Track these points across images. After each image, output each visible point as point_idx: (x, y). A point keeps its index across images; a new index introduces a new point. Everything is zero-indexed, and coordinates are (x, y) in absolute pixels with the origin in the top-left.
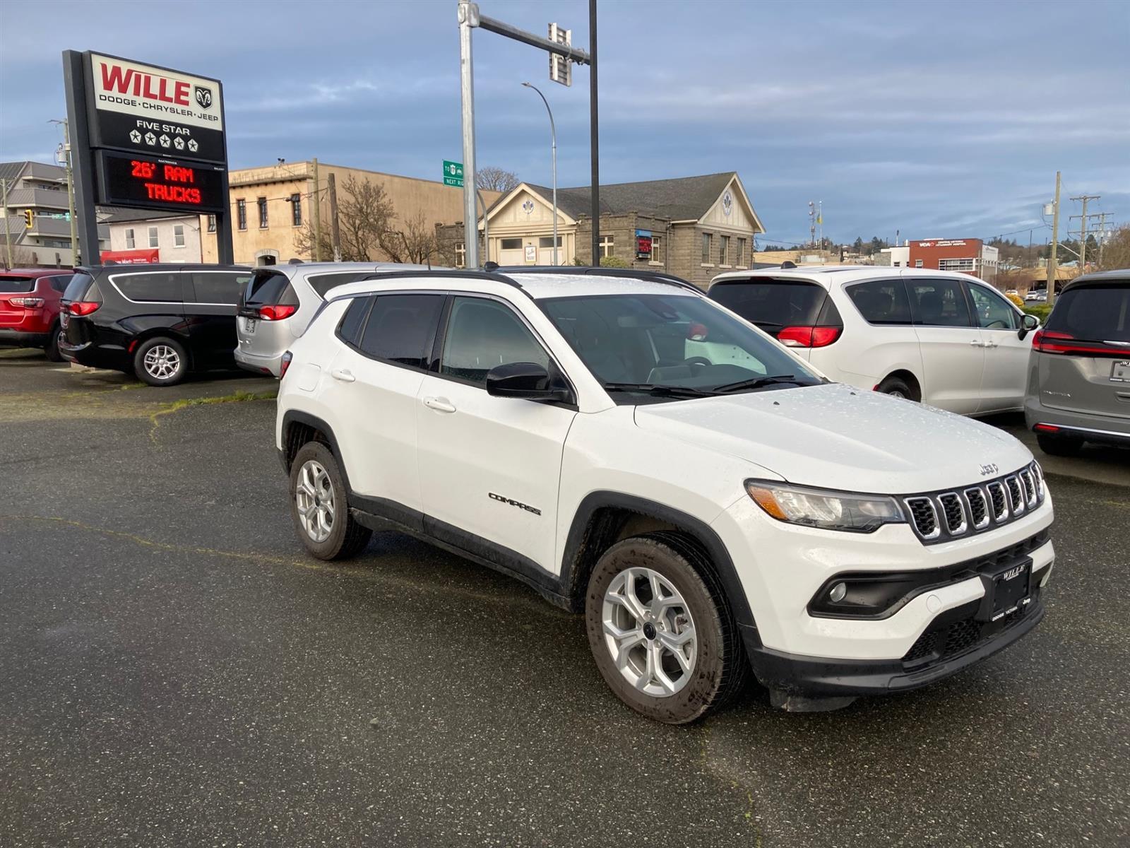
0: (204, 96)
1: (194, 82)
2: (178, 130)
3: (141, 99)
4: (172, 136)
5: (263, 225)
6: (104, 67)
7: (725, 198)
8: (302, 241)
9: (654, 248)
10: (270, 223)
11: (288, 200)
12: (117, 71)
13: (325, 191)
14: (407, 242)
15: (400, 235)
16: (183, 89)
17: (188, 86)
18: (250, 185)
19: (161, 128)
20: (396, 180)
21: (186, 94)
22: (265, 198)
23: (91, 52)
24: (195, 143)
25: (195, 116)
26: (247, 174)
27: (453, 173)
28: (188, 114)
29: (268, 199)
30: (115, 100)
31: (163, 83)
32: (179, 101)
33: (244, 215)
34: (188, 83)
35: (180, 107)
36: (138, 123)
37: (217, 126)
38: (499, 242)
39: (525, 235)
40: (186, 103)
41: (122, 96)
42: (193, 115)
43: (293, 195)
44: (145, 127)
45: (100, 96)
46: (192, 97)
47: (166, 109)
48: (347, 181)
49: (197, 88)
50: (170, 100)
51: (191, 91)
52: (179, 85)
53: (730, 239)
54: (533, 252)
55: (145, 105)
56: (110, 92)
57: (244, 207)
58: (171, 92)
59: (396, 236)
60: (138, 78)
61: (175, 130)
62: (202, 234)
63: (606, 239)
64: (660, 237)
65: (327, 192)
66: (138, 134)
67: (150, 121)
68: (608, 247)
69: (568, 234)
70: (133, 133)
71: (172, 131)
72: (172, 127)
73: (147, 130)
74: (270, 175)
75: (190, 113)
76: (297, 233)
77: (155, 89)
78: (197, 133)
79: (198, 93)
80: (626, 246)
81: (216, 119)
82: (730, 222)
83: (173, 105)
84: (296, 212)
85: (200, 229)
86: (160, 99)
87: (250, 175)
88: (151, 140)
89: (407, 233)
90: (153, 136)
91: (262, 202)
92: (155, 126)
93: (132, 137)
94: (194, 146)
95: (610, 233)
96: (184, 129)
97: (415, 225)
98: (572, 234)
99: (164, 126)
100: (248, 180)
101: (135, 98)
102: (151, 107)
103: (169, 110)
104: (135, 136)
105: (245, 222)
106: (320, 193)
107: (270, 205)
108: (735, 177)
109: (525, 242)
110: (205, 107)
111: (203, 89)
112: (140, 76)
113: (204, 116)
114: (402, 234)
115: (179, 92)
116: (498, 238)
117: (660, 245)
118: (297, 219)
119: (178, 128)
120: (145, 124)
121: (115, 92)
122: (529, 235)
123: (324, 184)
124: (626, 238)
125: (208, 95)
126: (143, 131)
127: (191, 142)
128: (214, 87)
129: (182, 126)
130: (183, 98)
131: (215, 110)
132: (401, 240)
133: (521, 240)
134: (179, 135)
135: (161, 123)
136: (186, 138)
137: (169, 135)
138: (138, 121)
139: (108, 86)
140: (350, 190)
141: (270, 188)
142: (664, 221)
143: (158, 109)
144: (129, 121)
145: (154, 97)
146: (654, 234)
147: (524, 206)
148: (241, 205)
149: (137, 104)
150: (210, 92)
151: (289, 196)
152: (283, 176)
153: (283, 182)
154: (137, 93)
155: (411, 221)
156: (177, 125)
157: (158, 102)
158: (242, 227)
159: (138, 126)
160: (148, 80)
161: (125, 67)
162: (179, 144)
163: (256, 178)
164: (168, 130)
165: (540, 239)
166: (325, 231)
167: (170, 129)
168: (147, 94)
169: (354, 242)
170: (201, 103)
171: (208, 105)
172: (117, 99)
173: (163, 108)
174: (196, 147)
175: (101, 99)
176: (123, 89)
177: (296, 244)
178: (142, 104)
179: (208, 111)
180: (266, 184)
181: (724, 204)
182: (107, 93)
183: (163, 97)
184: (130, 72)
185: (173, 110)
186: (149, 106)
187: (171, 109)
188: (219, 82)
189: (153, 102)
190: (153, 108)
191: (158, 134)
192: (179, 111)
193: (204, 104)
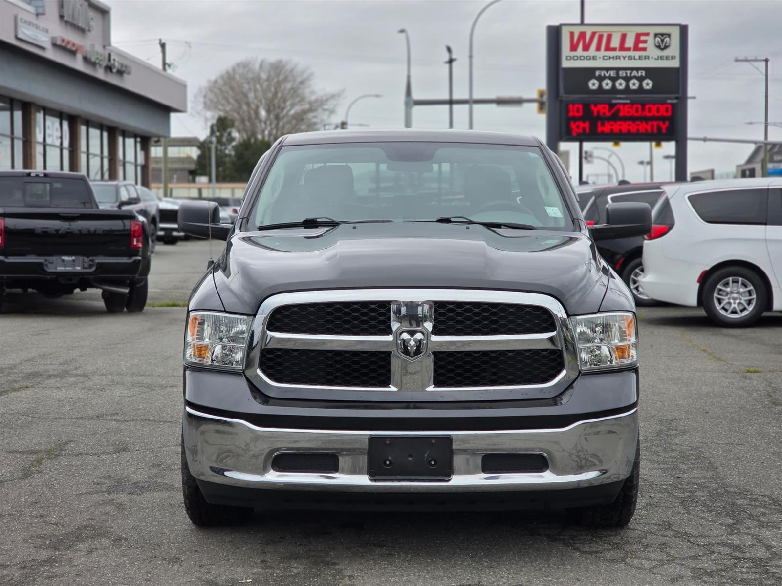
0: (662, 41)
1: (654, 30)
2: (635, 73)
3: (603, 53)
4: (627, 79)
6: (572, 34)
12: (582, 35)
16: (643, 38)
17: (647, 34)
19: (618, 74)
21: (645, 42)
23: (561, 25)
24: (649, 81)
25: (653, 59)
28: (645, 58)
30: (580, 58)
31: (624, 37)
32: (636, 48)
34: (648, 32)
35: (637, 54)
36: (597, 73)
37: (675, 64)
40: (644, 49)
41: (585, 54)
42: (650, 58)
44: (603, 75)
45: (567, 57)
46: (650, 44)
47: (624, 58)
49: (656, 35)
50: (629, 49)
51: (650, 39)
52: (638, 36)
55: (605, 58)
56: (574, 52)
58: (630, 42)
60: (601, 37)
61: (631, 74)
66: (596, 82)
67: (607, 69)
70: (592, 81)
71: (628, 75)
72: (628, 72)
73: (605, 78)
75: (647, 57)
77: (615, 43)
78: (651, 73)
79: (658, 39)
81: (673, 57)
83: (631, 53)
86: (619, 50)
88: (607, 85)
90: (609, 82)
92: (612, 73)
93: (591, 85)
94: (648, 84)
96: (639, 72)
99: (620, 72)
101: (596, 53)
102: (610, 58)
103: (626, 58)
104: (593, 84)
110: (662, 49)
111: (662, 35)
112: (603, 35)
113: (661, 58)
115: (638, 40)
119: (635, 71)
120: (603, 73)
121: (580, 52)
125: (667, 39)
126: (601, 79)
127: (645, 81)
128: (675, 31)
129: (638, 69)
130: (641, 45)
131: (674, 49)
134: (635, 77)
135: (618, 70)
136: (641, 79)
137: (623, 78)
139: (574, 48)
143: (616, 58)
144: (590, 73)
145: (614, 49)
149: (598, 58)
150: (669, 36)
154: (598, 49)
156: (632, 69)
157: (618, 53)
159: (597, 75)
160: (609, 37)
161: (589, 31)
162: (634, 85)
164: (624, 75)
167: (626, 73)
168: (608, 48)
170: (659, 47)
171: (666, 47)
173: (621, 57)
174: (650, 85)
175: (567, 59)
176: (586, 48)
178: (602, 58)
179: (666, 53)
182: (573, 54)
183: (622, 48)
184: (594, 34)
185: (630, 58)
186: (608, 58)
187: (628, 57)
188: (680, 25)
189: (612, 54)
190: (612, 59)
191: (614, 80)
192: (637, 57)
193: (662, 47)
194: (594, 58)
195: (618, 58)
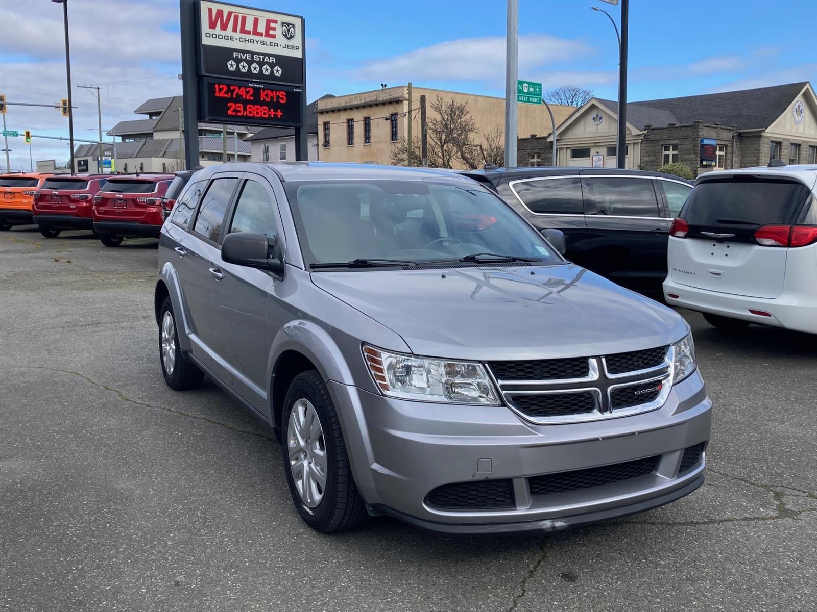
0: (288, 30)
1: (281, 19)
2: (266, 59)
3: (238, 35)
4: (261, 64)
5: (367, 141)
6: (210, 10)
7: (796, 107)
8: (397, 154)
9: (720, 155)
10: (372, 139)
11: (386, 119)
12: (220, 13)
13: (417, 111)
14: (485, 153)
15: (479, 148)
16: (272, 25)
17: (276, 22)
18: (358, 107)
19: (252, 57)
20: (480, 99)
21: (274, 29)
22: (369, 118)
24: (279, 69)
25: (281, 47)
26: (357, 97)
27: (526, 91)
28: (275, 45)
29: (371, 118)
30: (217, 36)
31: (256, 21)
32: (268, 35)
33: (353, 132)
34: (276, 19)
35: (268, 40)
36: (235, 54)
37: (298, 54)
38: (569, 152)
39: (593, 145)
40: (274, 36)
41: (223, 33)
42: (279, 45)
43: (392, 115)
44: (239, 57)
45: (206, 33)
46: (279, 31)
47: (257, 42)
48: (435, 102)
49: (283, 24)
50: (261, 34)
51: (278, 26)
52: (269, 22)
53: (802, 147)
54: (600, 160)
55: (241, 40)
56: (213, 30)
57: (352, 125)
58: (262, 28)
59: (475, 148)
60: (236, 18)
61: (264, 59)
62: (319, 149)
63: (671, 148)
64: (726, 146)
65: (419, 111)
66: (234, 63)
67: (244, 52)
68: (673, 154)
69: (634, 144)
70: (230, 62)
71: (261, 60)
72: (262, 57)
73: (241, 60)
74: (374, 99)
76: (394, 147)
77: (249, 26)
78: (281, 60)
79: (284, 27)
80: (690, 154)
81: (297, 48)
82: (801, 129)
83: (263, 38)
84: (394, 129)
85: (318, 144)
86: (253, 34)
87: (358, 99)
88: (244, 68)
89: (485, 146)
90: (245, 65)
91: (367, 121)
92: (248, 56)
93: (229, 66)
94: (278, 72)
95: (675, 142)
96: (271, 58)
97: (493, 138)
98: (637, 143)
99: (255, 56)
100: (356, 103)
101: (234, 34)
102: (245, 40)
103: (259, 42)
104: (231, 66)
105: (353, 139)
106: (413, 112)
107: (373, 123)
108: (807, 86)
109: (593, 152)
110: (289, 39)
111: (288, 24)
112: (238, 16)
113: (288, 47)
114: (481, 146)
115: (268, 28)
116: (568, 148)
117: (726, 153)
118: (394, 135)
119: (267, 57)
120: (240, 55)
121: (218, 30)
122: (596, 145)
123: (416, 105)
124: (691, 146)
125: (292, 29)
126: (238, 61)
127: (276, 68)
128: (297, 22)
129: (269, 55)
130: (271, 32)
131: (297, 41)
132: (479, 152)
133: (590, 149)
134: (267, 63)
135: (253, 53)
136: (272, 66)
137: (257, 62)
138: (234, 53)
139: (212, 25)
140: (438, 109)
141: (374, 109)
142: (730, 130)
143: (251, 42)
144: (227, 53)
145: (248, 32)
146: (720, 142)
147: (594, 119)
148: (351, 124)
149: (235, 39)
150: (293, 26)
151: (388, 115)
152: (385, 99)
153: (384, 104)
154: (235, 30)
155: (489, 135)
156: (265, 55)
157: (251, 37)
158: (351, 143)
159: (234, 57)
160: (244, 19)
161: (226, 9)
162: (267, 71)
163: (363, 101)
164: (258, 59)
165: (607, 148)
166: (416, 145)
167: (260, 58)
168: (243, 31)
169: (440, 154)
170: (285, 36)
171: (292, 37)
172: (219, 35)
173: (255, 42)
174: (280, 72)
175: (206, 36)
176: (224, 27)
177: (392, 157)
178: (238, 39)
179: (292, 42)
180: (370, 106)
181: (794, 113)
182: (212, 31)
183: (256, 33)
184: (230, 14)
185: (263, 43)
186: (244, 40)
187: (261, 42)
188: (301, 18)
189: (247, 37)
190: (247, 42)
191: (250, 63)
192: (268, 43)
193: (289, 37)
194: (231, 38)
195: (252, 41)
